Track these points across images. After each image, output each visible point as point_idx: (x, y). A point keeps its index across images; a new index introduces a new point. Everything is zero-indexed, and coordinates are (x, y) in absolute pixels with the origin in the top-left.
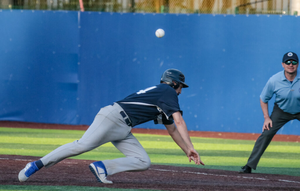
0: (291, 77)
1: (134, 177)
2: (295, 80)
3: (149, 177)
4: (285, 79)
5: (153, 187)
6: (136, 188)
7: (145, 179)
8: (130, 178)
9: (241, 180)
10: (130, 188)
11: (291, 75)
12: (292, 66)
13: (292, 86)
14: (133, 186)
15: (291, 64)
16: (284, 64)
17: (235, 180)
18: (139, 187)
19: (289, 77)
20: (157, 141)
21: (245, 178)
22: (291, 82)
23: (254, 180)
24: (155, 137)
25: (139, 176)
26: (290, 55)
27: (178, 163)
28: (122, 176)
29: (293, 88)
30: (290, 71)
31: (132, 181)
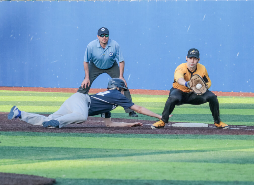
0: (104, 45)
1: (12, 123)
2: (106, 48)
3: (23, 122)
4: (100, 46)
5: (27, 130)
6: (13, 131)
7: (20, 124)
8: (9, 124)
9: (91, 123)
10: (10, 131)
11: (103, 44)
12: (105, 38)
13: (104, 52)
14: (12, 130)
15: (105, 36)
16: (99, 36)
17: (87, 123)
18: (16, 130)
19: (102, 45)
20: (30, 96)
21: (94, 122)
22: (104, 49)
23: (101, 123)
24: (28, 93)
25: (16, 122)
26: (103, 30)
27: (45, 112)
28: (3, 122)
29: (104, 53)
30: (103, 42)
31: (11, 126)
